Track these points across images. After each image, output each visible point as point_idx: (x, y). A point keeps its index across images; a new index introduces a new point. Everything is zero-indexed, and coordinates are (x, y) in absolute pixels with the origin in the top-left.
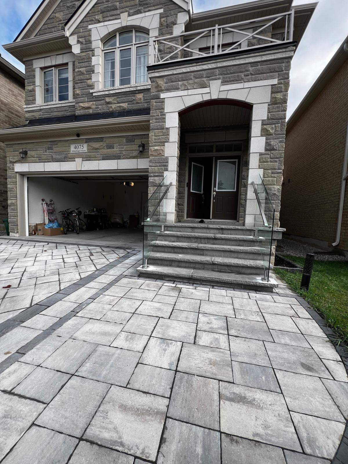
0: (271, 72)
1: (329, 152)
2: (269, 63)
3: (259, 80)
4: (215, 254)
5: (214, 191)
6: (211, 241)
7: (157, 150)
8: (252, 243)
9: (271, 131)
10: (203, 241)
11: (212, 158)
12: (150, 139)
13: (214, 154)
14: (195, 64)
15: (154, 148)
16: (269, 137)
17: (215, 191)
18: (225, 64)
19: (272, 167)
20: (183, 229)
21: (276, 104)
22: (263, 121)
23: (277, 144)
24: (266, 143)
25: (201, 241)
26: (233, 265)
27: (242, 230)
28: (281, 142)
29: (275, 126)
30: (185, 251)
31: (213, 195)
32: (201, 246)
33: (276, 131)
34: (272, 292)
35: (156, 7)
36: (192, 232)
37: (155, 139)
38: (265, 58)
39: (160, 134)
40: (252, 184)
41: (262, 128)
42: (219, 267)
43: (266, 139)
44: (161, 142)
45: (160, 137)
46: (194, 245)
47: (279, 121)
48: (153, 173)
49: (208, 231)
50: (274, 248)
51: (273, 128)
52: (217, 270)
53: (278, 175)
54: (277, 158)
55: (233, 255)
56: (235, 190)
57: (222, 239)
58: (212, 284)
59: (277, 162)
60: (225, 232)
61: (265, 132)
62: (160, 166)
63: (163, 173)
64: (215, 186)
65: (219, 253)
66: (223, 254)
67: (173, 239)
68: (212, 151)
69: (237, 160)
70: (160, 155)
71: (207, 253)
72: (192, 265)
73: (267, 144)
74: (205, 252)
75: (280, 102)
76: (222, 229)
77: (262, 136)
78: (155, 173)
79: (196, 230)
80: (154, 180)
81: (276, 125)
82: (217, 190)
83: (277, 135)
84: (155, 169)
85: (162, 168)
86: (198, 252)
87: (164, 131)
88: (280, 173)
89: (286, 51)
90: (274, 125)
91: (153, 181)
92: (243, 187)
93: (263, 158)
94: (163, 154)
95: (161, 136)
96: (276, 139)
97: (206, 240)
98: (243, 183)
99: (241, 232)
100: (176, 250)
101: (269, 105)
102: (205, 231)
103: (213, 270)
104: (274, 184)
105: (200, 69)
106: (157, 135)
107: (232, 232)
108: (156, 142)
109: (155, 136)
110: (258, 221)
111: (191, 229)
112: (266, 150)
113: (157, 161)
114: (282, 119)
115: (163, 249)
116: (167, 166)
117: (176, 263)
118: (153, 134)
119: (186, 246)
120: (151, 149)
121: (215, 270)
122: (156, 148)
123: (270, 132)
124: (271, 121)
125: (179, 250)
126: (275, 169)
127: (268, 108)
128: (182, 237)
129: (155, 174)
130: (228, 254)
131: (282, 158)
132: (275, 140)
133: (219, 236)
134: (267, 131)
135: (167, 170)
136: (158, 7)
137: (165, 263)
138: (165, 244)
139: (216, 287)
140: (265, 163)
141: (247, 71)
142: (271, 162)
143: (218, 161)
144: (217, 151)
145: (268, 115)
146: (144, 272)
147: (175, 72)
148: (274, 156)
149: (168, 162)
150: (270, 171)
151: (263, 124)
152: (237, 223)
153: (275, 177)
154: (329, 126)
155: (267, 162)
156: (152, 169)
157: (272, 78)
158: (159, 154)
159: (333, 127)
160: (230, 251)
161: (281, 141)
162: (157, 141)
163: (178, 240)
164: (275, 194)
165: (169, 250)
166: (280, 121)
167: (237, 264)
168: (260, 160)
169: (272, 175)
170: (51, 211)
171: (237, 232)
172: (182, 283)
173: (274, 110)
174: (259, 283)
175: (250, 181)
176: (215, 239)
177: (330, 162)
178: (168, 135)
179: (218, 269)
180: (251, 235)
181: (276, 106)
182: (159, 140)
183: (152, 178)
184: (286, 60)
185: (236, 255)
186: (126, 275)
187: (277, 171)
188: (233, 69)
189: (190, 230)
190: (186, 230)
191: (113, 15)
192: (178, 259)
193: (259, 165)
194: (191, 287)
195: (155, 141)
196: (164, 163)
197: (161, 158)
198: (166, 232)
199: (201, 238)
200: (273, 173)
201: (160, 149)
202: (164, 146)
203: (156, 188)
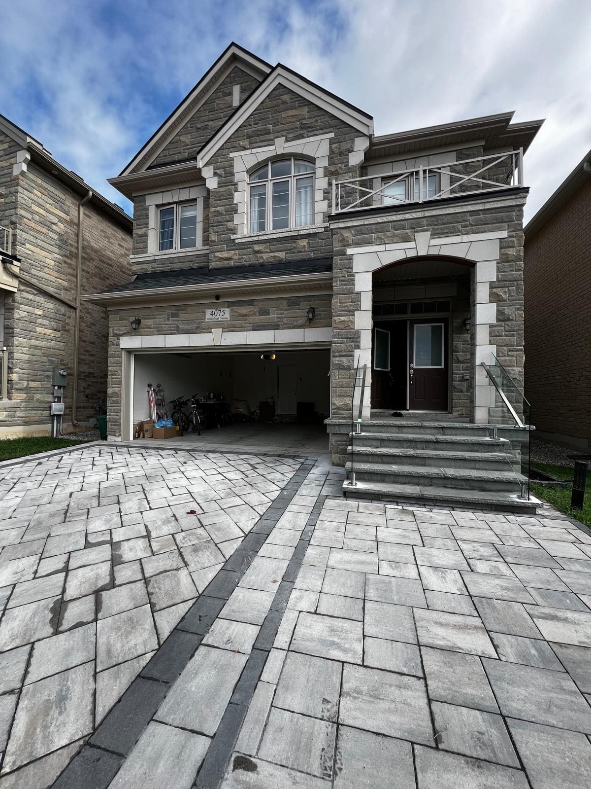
0: (498, 223)
1: (575, 305)
2: (494, 211)
3: (482, 232)
4: (441, 464)
5: (410, 369)
6: (432, 446)
7: (344, 321)
8: (491, 448)
9: (504, 296)
10: (419, 445)
11: (406, 321)
12: (333, 307)
13: (408, 316)
14: (395, 213)
15: (339, 319)
16: (502, 303)
17: (412, 368)
18: (434, 213)
19: (509, 343)
20: (385, 428)
21: (508, 262)
22: (491, 283)
23: (514, 312)
24: (498, 311)
25: (416, 445)
26: (474, 479)
27: (472, 429)
28: (518, 309)
29: (509, 290)
30: (398, 460)
31: (410, 375)
32: (420, 452)
33: (510, 295)
34: (535, 514)
35: (324, 131)
36: (399, 433)
37: (340, 307)
38: (488, 206)
39: (347, 301)
40: (482, 365)
41: (490, 292)
42: (453, 482)
43: (497, 306)
44: (349, 311)
45: (348, 304)
46: (411, 452)
47: (513, 284)
48: (338, 351)
49: (422, 431)
50: (519, 453)
51: (506, 292)
52: (450, 486)
53: (517, 353)
54: (514, 331)
55: (468, 464)
56: (442, 367)
57: (446, 442)
58: (449, 505)
59: (514, 336)
60: (446, 431)
61: (494, 298)
62: (348, 343)
63: (354, 352)
64: (412, 362)
65: (448, 463)
66: (453, 463)
67: (374, 443)
68: (405, 313)
69: (443, 325)
71: (431, 462)
72: (414, 480)
73: (500, 313)
74: (427, 461)
75: (514, 259)
76: (443, 428)
77: (491, 302)
78: (341, 352)
79: (404, 430)
80: (341, 361)
81: (510, 288)
82: (415, 367)
83: (512, 301)
84: (341, 346)
85: (351, 345)
86: (417, 461)
87: (353, 296)
88: (521, 350)
89: (516, 198)
90: (507, 289)
91: (338, 363)
92: (455, 363)
93: (495, 332)
94: (352, 327)
95: (349, 302)
96: (511, 306)
97: (424, 444)
98: (454, 357)
99: (470, 432)
100: (385, 459)
101: (498, 263)
102: (418, 430)
103: (445, 487)
104: (514, 366)
105: (401, 218)
106: (343, 301)
107: (458, 432)
108: (342, 311)
109: (340, 303)
110: (493, 417)
111: (397, 428)
112: (498, 320)
113: (343, 336)
114: (518, 281)
115: (366, 458)
116: (359, 342)
117: (392, 478)
118: (338, 301)
119: (400, 454)
120: (335, 321)
121: (447, 486)
122: (342, 318)
123: (503, 298)
124: (502, 283)
125: (389, 459)
126: (513, 345)
127: (498, 267)
128: (389, 440)
130: (460, 463)
131: (521, 330)
132: (510, 307)
133: (442, 438)
134: (499, 296)
135: (358, 347)
136: (327, 130)
137: (376, 478)
138: (370, 452)
139: (457, 509)
140: (498, 338)
141: (465, 221)
142: (507, 336)
143: (415, 326)
144: (413, 312)
145: (498, 276)
146: (354, 490)
147: (366, 222)
148: (510, 329)
149: (360, 337)
150: (505, 348)
151: (491, 287)
152: (450, 415)
153: (513, 356)
154: (571, 267)
155: (501, 336)
156: (336, 346)
157: (500, 229)
158: (347, 327)
160: (464, 460)
162: (343, 309)
163: (382, 445)
164: (516, 378)
165: (376, 459)
166: (515, 283)
167: (480, 477)
168: (490, 333)
169: (509, 353)
171: (465, 432)
172: (408, 505)
173: (506, 269)
174: (517, 502)
175: (478, 362)
176: (437, 442)
178: (360, 301)
179: (452, 484)
180: (485, 436)
181: (508, 264)
182: (347, 308)
183: (337, 359)
184: (518, 209)
185: (472, 465)
186: (327, 496)
187: (516, 347)
188: (446, 219)
189: (395, 429)
190: (390, 429)
191: (265, 141)
192: (395, 472)
193: (490, 340)
194: (424, 509)
195: (340, 309)
196: (354, 338)
197: (350, 332)
198: (363, 434)
199: (416, 441)
200: (510, 350)
201: (348, 320)
202: (354, 315)
203: (342, 371)
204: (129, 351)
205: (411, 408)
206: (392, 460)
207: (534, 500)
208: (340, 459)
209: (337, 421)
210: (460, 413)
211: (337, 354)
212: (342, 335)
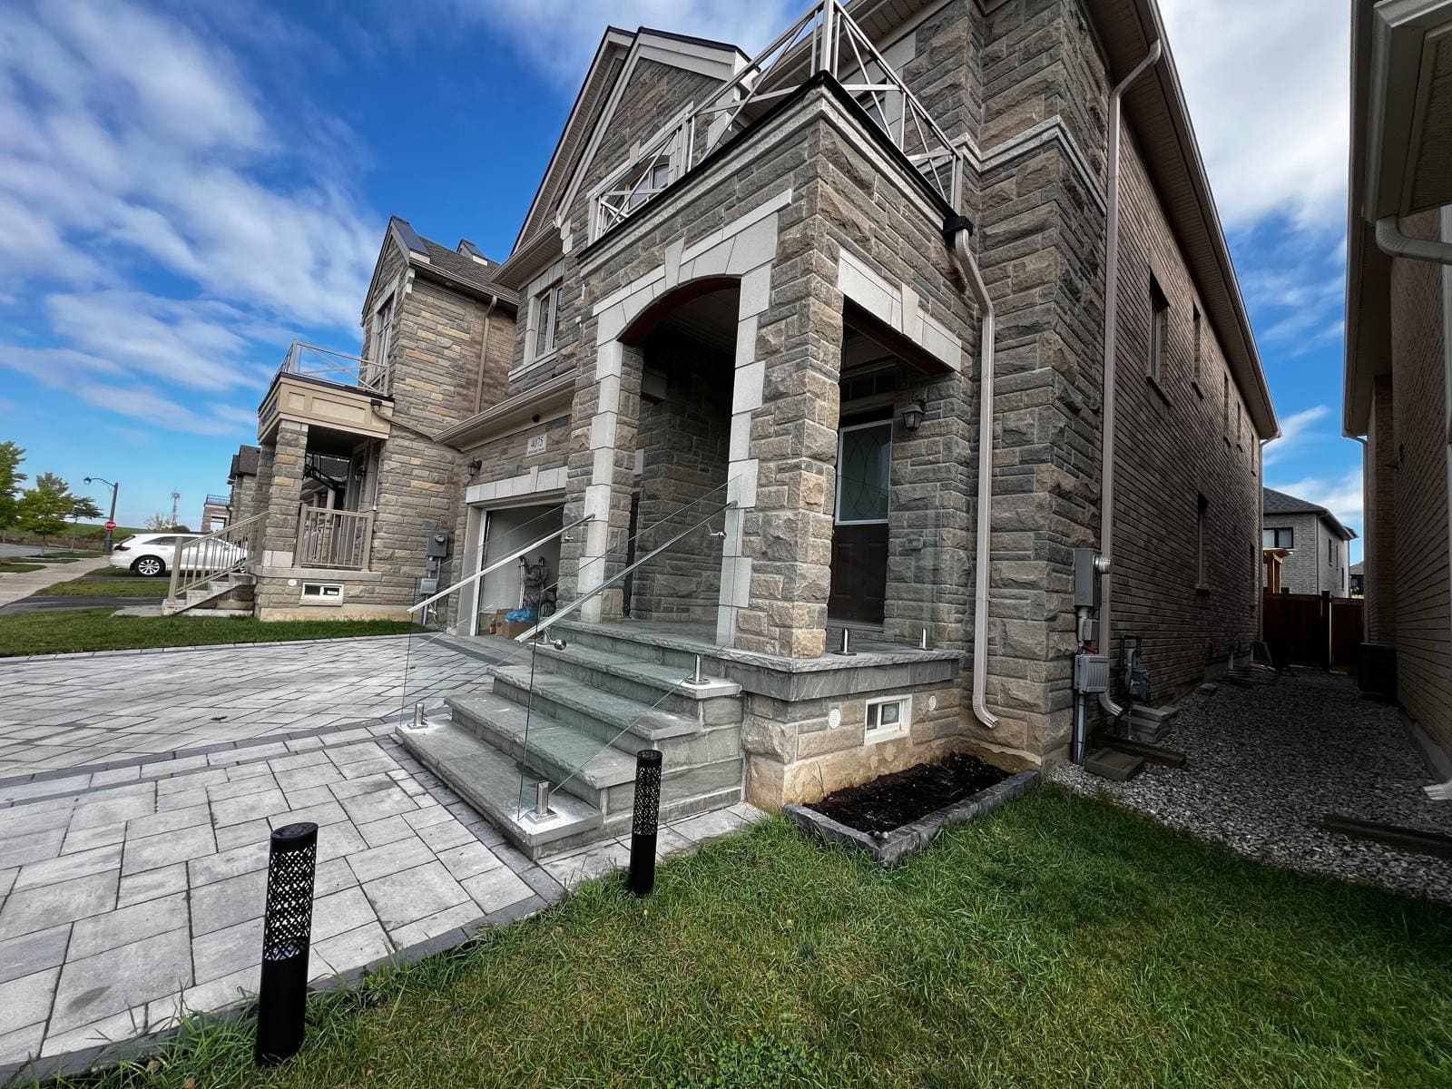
0: (779, 176)
2: (772, 155)
3: (753, 208)
7: (579, 436)
9: (776, 342)
14: (642, 221)
15: (577, 433)
16: (772, 358)
18: (688, 198)
19: (778, 452)
21: (788, 258)
22: (760, 315)
23: (790, 375)
24: (766, 378)
28: (797, 367)
29: (786, 324)
33: (787, 337)
35: (682, 105)
37: (580, 412)
38: (762, 148)
39: (587, 399)
40: (736, 506)
41: (757, 338)
43: (766, 368)
44: (587, 417)
45: (587, 405)
47: (795, 307)
49: (638, 651)
51: (781, 329)
53: (791, 474)
54: (789, 420)
59: (789, 434)
61: (765, 351)
62: (582, 475)
63: (585, 491)
70: (583, 448)
73: (768, 381)
75: (796, 250)
77: (757, 360)
78: (574, 492)
80: (571, 509)
81: (788, 320)
82: (838, 523)
83: (790, 349)
84: (574, 483)
85: (584, 479)
89: (804, 108)
90: (783, 322)
91: (571, 513)
92: (898, 510)
93: (758, 427)
94: (586, 446)
95: (589, 401)
96: (787, 361)
100: (519, 696)
101: (773, 267)
104: (782, 507)
105: (651, 227)
106: (584, 400)
108: (580, 419)
109: (580, 404)
112: (766, 399)
113: (579, 464)
114: (802, 298)
115: (504, 689)
116: (592, 473)
118: (579, 401)
120: (572, 437)
122: (580, 431)
123: (774, 346)
124: (776, 312)
125: (524, 697)
126: (784, 457)
127: (772, 277)
129: (573, 495)
132: (786, 365)
134: (768, 342)
135: (590, 483)
136: (685, 102)
137: (469, 724)
140: (763, 441)
141: (731, 195)
142: (777, 434)
145: (771, 296)
147: (614, 251)
148: (782, 416)
149: (593, 464)
150: (773, 465)
151: (760, 327)
153: (784, 483)
155: (767, 437)
156: (570, 486)
157: (781, 189)
158: (582, 446)
161: (798, 364)
162: (582, 415)
166: (797, 304)
168: (751, 433)
169: (777, 476)
170: (532, 583)
173: (784, 278)
178: (598, 397)
181: (789, 263)
182: (585, 413)
183: (569, 506)
184: (812, 129)
187: (789, 461)
188: (704, 203)
191: (620, 157)
193: (750, 449)
195: (578, 416)
196: (587, 465)
197: (584, 455)
200: (780, 470)
201: (583, 433)
202: (591, 424)
204: (478, 507)
212: (576, 462)
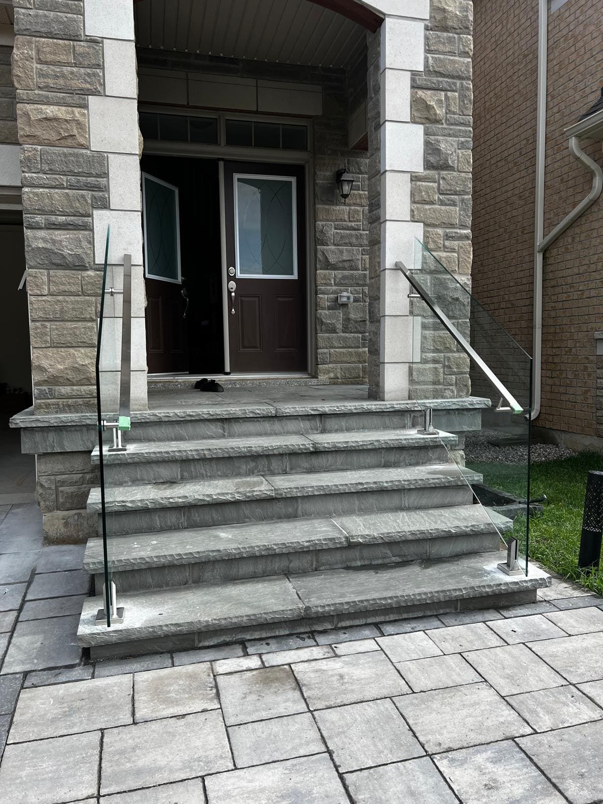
1: (494, 174)
4: (332, 509)
5: (230, 278)
6: (305, 463)
7: (56, 119)
8: (422, 454)
9: (438, 112)
10: (275, 464)
11: (214, 163)
12: (16, 71)
13: (222, 150)
15: (41, 112)
16: (434, 127)
17: (233, 278)
19: (446, 220)
20: (190, 428)
21: (446, 29)
22: (414, 74)
23: (455, 152)
24: (427, 144)
26: (410, 537)
27: (381, 413)
28: (462, 146)
29: (447, 97)
30: (230, 512)
31: (229, 293)
33: (449, 111)
34: (535, 602)
36: (223, 436)
37: (41, 75)
39: (63, 58)
40: (398, 267)
41: (412, 97)
42: (366, 553)
43: (426, 134)
44: (71, 92)
45: (67, 70)
47: (455, 84)
48: (42, 212)
49: (277, 426)
51: (441, 101)
52: (359, 563)
53: (461, 243)
54: (456, 193)
55: (386, 501)
56: (295, 276)
57: (336, 451)
58: (370, 621)
59: (455, 205)
61: (420, 111)
62: (71, 187)
63: (90, 215)
64: (231, 263)
65: (345, 504)
66: (356, 502)
67: (165, 472)
68: (214, 141)
69: (293, 180)
70: (69, 142)
71: (309, 506)
72: (277, 565)
73: (431, 148)
74: (301, 507)
75: (455, 26)
76: (323, 416)
77: (414, 121)
78: (52, 213)
79: (237, 428)
80: (54, 242)
81: (449, 94)
82: (239, 275)
83: (452, 124)
84: (51, 198)
85: (83, 196)
86: (279, 508)
87: (81, 47)
88: (467, 237)
90: (443, 93)
91: (49, 246)
92: (321, 269)
93: (420, 191)
94: (82, 141)
95: (68, 64)
96: (450, 135)
97: (286, 460)
98: (320, 255)
99: (376, 420)
100: (196, 516)
101: (427, 28)
102: (267, 426)
103: (348, 568)
104: (454, 272)
106: (50, 57)
108: (47, 88)
109: (40, 61)
110: (418, 383)
111: (219, 424)
112: (428, 165)
113: (56, 167)
114: (463, 79)
115: (144, 521)
116: (106, 189)
117: (219, 570)
118: (33, 53)
119: (237, 497)
120: (27, 115)
121: (354, 564)
122: (50, 111)
123: (435, 114)
124: (435, 79)
125: (207, 515)
126: (452, 226)
127: (427, 38)
128: (203, 460)
129: (53, 218)
131: (467, 193)
132: (449, 139)
133: (328, 440)
134: (428, 108)
135: (105, 205)
137: (178, 576)
138: (154, 501)
139: (389, 629)
140: (427, 207)
142: (442, 203)
143: (236, 176)
144: (231, 142)
145: (426, 59)
146: (114, 638)
148: (449, 188)
149: (106, 175)
150: (440, 231)
151: (414, 86)
152: (314, 381)
153: (453, 250)
155: (432, 203)
156: (36, 194)
158: (65, 138)
159: (499, 109)
160: (381, 491)
161: (462, 143)
162: (51, 82)
163: (185, 474)
164: (457, 299)
165: (172, 518)
166: (458, 82)
168: (412, 195)
169: (447, 243)
171: (366, 421)
173: (441, 48)
174: (506, 584)
175: (390, 260)
176: (317, 452)
177: (498, 200)
178: (101, 66)
179: (362, 558)
181: (445, 34)
182: (61, 82)
183: (42, 233)
187: (458, 231)
189: (215, 429)
190: (203, 429)
193: (412, 211)
194: (317, 652)
195: (42, 82)
196: (90, 175)
197: (76, 155)
198: (132, 448)
199: (268, 456)
200: (448, 237)
201: (68, 117)
202: (86, 106)
203: (60, 273)
205: (235, 369)
206: (215, 515)
207: (536, 572)
208: (66, 524)
209: (53, 418)
210: (332, 375)
211: (38, 218)
212: (52, 162)
